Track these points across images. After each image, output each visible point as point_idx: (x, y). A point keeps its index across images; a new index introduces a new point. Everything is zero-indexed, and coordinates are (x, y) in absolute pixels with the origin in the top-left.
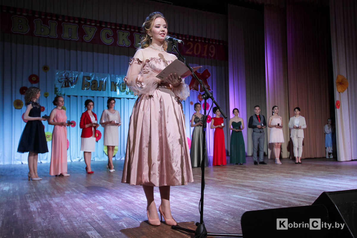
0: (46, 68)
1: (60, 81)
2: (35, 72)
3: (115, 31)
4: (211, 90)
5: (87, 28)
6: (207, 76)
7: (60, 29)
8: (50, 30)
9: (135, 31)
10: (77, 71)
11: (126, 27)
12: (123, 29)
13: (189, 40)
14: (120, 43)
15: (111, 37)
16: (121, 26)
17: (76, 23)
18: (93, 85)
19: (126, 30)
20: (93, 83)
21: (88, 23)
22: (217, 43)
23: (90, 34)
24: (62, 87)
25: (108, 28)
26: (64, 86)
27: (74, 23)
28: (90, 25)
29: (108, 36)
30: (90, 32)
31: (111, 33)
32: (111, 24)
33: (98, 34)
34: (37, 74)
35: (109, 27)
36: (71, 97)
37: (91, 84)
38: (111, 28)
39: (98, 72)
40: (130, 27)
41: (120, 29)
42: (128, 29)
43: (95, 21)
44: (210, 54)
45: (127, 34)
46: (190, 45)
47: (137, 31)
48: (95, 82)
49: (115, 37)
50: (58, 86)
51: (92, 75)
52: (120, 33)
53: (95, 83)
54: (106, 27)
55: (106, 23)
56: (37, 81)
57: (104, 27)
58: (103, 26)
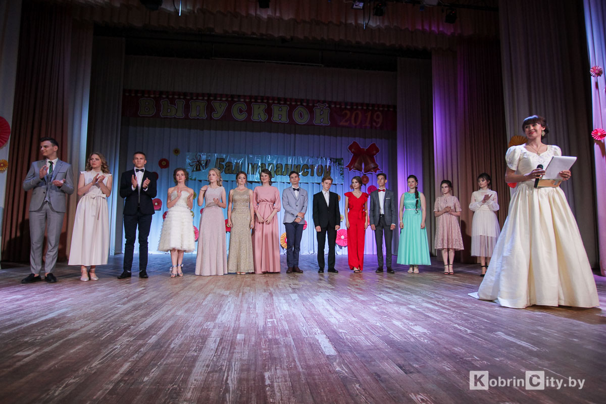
0: (177, 151)
1: (191, 164)
2: (165, 157)
3: (249, 105)
4: (379, 170)
5: (216, 105)
6: (375, 152)
7: (187, 108)
8: (177, 110)
9: (273, 103)
10: (210, 152)
11: (262, 98)
12: (259, 101)
13: (346, 108)
14: (255, 118)
15: (245, 111)
16: (256, 98)
17: (206, 100)
18: (228, 168)
19: (262, 102)
20: (227, 165)
21: (219, 99)
22: (386, 109)
23: (220, 110)
24: (193, 171)
25: (242, 102)
26: (195, 169)
27: (203, 99)
28: (220, 100)
29: (241, 111)
30: (220, 108)
31: (244, 107)
32: (245, 97)
33: (229, 110)
34: (167, 158)
35: (242, 100)
36: (202, 181)
37: (225, 167)
38: (245, 102)
39: (234, 153)
40: (268, 98)
41: (256, 102)
42: (265, 101)
43: (227, 96)
44: (374, 124)
45: (263, 107)
46: (346, 114)
47: (276, 102)
48: (229, 164)
49: (249, 111)
50: (189, 170)
51: (226, 157)
52: (255, 107)
53: (229, 166)
54: (239, 101)
55: (239, 96)
56: (167, 166)
57: (236, 102)
58: (236, 100)
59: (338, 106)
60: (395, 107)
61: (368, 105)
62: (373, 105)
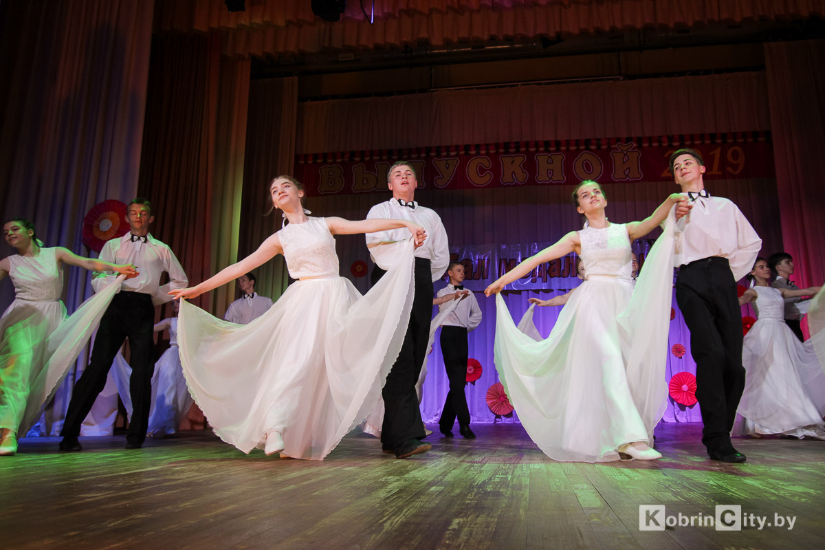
2: (362, 257)
3: (495, 158)
5: (440, 164)
8: (377, 178)
9: (537, 151)
11: (518, 146)
12: (512, 150)
14: (506, 178)
15: (488, 170)
16: (506, 146)
17: (423, 158)
19: (518, 151)
21: (444, 154)
22: (750, 140)
23: (447, 172)
25: (482, 155)
27: (419, 158)
28: (446, 156)
29: (482, 171)
30: (448, 168)
31: (486, 163)
32: (487, 146)
33: (461, 170)
35: (483, 152)
38: (488, 154)
39: (473, 243)
40: (527, 144)
41: (507, 152)
42: (523, 149)
43: (457, 148)
45: (520, 159)
47: (542, 149)
49: (497, 169)
51: (462, 250)
52: (506, 161)
54: (478, 154)
55: (478, 147)
57: (473, 156)
58: (473, 152)
59: (655, 144)
60: (768, 134)
61: (713, 137)
62: (724, 136)
